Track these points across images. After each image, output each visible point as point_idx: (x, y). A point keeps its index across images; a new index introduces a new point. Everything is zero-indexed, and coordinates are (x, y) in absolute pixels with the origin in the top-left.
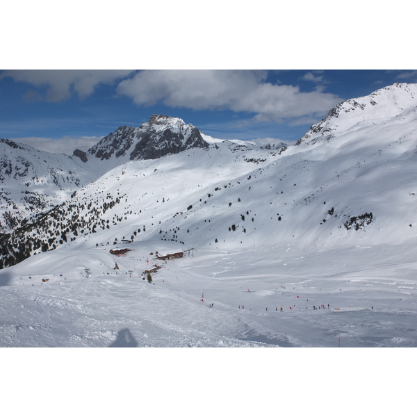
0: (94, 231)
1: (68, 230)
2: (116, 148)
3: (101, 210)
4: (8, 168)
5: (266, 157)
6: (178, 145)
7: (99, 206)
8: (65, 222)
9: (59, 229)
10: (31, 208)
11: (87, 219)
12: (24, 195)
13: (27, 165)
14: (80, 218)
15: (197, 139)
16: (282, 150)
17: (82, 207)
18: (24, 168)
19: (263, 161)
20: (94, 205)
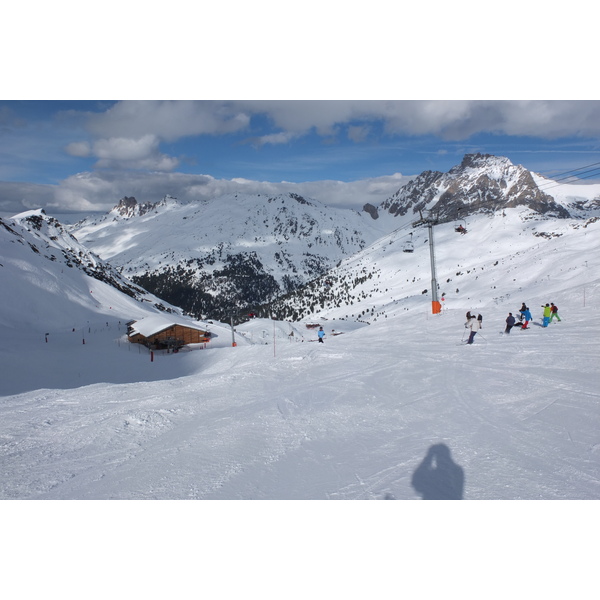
0: (338, 306)
1: (317, 302)
2: (415, 200)
3: (351, 285)
4: (293, 227)
5: (563, 231)
6: (496, 197)
7: (350, 281)
8: (317, 294)
9: (311, 301)
10: (310, 272)
11: (336, 294)
12: (306, 257)
13: (312, 223)
14: (330, 292)
15: (525, 187)
16: (591, 221)
17: (336, 280)
18: (309, 226)
19: (557, 235)
20: (347, 280)
